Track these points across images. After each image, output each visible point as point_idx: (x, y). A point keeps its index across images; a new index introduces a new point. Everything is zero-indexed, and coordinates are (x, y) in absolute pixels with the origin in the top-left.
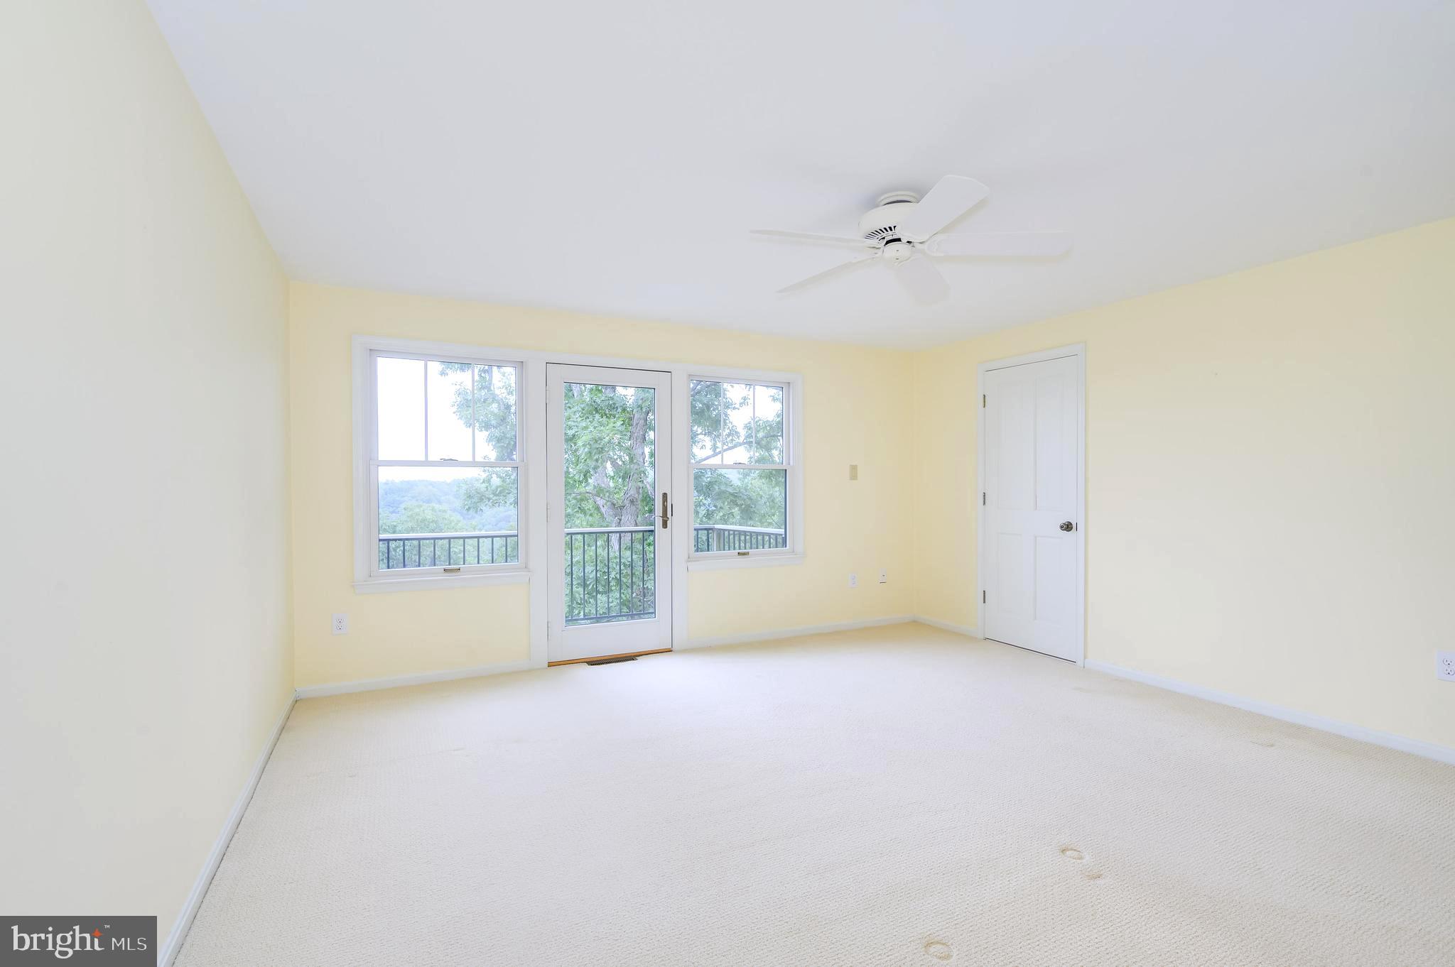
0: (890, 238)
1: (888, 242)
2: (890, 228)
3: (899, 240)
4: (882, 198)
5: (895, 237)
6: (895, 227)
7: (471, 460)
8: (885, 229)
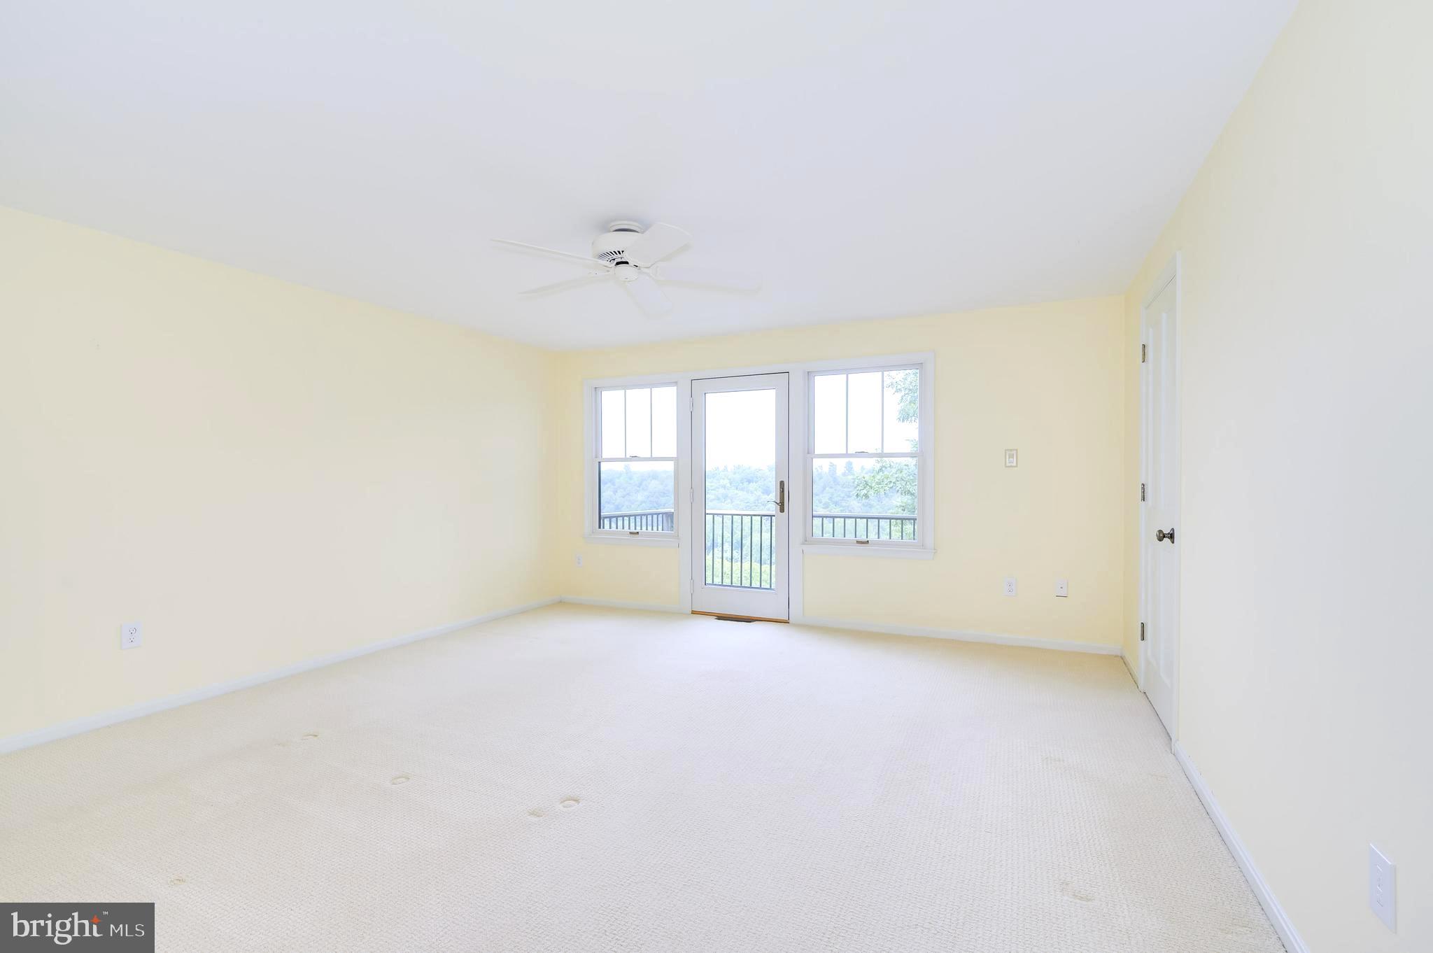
0: (619, 260)
1: (618, 264)
2: (619, 252)
3: (627, 263)
4: (613, 224)
5: (623, 260)
6: (623, 251)
7: (650, 456)
8: (615, 252)
